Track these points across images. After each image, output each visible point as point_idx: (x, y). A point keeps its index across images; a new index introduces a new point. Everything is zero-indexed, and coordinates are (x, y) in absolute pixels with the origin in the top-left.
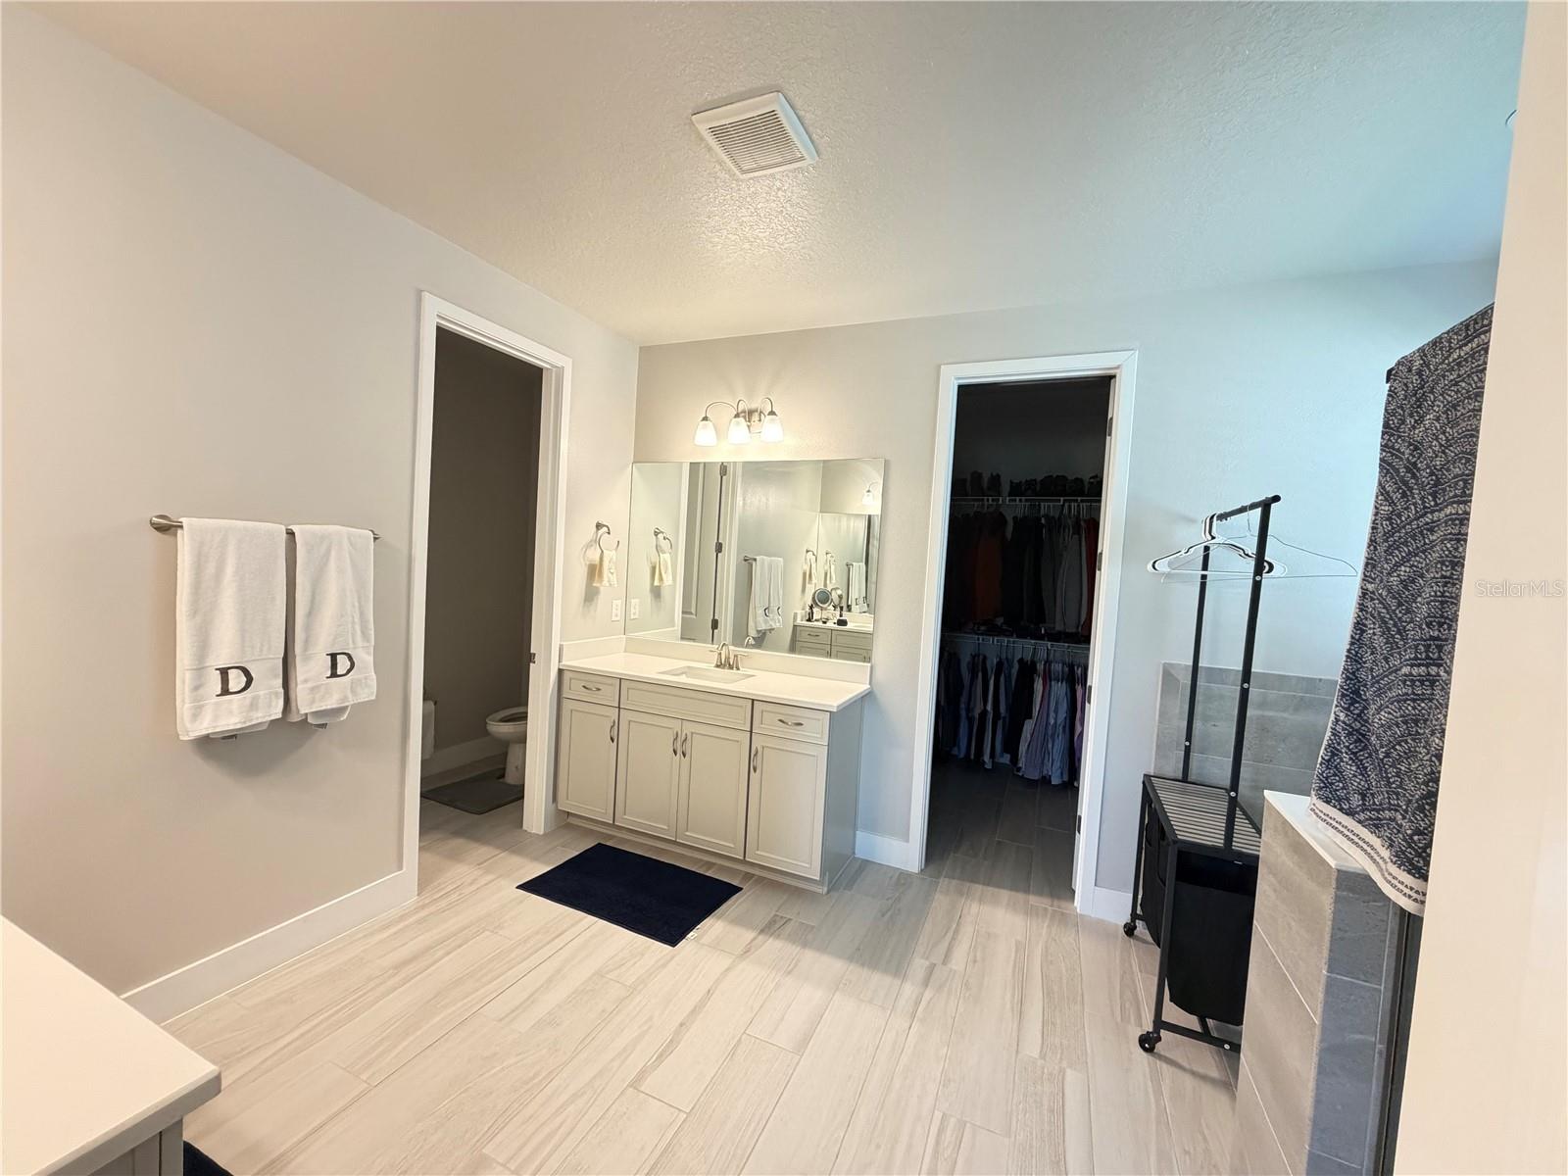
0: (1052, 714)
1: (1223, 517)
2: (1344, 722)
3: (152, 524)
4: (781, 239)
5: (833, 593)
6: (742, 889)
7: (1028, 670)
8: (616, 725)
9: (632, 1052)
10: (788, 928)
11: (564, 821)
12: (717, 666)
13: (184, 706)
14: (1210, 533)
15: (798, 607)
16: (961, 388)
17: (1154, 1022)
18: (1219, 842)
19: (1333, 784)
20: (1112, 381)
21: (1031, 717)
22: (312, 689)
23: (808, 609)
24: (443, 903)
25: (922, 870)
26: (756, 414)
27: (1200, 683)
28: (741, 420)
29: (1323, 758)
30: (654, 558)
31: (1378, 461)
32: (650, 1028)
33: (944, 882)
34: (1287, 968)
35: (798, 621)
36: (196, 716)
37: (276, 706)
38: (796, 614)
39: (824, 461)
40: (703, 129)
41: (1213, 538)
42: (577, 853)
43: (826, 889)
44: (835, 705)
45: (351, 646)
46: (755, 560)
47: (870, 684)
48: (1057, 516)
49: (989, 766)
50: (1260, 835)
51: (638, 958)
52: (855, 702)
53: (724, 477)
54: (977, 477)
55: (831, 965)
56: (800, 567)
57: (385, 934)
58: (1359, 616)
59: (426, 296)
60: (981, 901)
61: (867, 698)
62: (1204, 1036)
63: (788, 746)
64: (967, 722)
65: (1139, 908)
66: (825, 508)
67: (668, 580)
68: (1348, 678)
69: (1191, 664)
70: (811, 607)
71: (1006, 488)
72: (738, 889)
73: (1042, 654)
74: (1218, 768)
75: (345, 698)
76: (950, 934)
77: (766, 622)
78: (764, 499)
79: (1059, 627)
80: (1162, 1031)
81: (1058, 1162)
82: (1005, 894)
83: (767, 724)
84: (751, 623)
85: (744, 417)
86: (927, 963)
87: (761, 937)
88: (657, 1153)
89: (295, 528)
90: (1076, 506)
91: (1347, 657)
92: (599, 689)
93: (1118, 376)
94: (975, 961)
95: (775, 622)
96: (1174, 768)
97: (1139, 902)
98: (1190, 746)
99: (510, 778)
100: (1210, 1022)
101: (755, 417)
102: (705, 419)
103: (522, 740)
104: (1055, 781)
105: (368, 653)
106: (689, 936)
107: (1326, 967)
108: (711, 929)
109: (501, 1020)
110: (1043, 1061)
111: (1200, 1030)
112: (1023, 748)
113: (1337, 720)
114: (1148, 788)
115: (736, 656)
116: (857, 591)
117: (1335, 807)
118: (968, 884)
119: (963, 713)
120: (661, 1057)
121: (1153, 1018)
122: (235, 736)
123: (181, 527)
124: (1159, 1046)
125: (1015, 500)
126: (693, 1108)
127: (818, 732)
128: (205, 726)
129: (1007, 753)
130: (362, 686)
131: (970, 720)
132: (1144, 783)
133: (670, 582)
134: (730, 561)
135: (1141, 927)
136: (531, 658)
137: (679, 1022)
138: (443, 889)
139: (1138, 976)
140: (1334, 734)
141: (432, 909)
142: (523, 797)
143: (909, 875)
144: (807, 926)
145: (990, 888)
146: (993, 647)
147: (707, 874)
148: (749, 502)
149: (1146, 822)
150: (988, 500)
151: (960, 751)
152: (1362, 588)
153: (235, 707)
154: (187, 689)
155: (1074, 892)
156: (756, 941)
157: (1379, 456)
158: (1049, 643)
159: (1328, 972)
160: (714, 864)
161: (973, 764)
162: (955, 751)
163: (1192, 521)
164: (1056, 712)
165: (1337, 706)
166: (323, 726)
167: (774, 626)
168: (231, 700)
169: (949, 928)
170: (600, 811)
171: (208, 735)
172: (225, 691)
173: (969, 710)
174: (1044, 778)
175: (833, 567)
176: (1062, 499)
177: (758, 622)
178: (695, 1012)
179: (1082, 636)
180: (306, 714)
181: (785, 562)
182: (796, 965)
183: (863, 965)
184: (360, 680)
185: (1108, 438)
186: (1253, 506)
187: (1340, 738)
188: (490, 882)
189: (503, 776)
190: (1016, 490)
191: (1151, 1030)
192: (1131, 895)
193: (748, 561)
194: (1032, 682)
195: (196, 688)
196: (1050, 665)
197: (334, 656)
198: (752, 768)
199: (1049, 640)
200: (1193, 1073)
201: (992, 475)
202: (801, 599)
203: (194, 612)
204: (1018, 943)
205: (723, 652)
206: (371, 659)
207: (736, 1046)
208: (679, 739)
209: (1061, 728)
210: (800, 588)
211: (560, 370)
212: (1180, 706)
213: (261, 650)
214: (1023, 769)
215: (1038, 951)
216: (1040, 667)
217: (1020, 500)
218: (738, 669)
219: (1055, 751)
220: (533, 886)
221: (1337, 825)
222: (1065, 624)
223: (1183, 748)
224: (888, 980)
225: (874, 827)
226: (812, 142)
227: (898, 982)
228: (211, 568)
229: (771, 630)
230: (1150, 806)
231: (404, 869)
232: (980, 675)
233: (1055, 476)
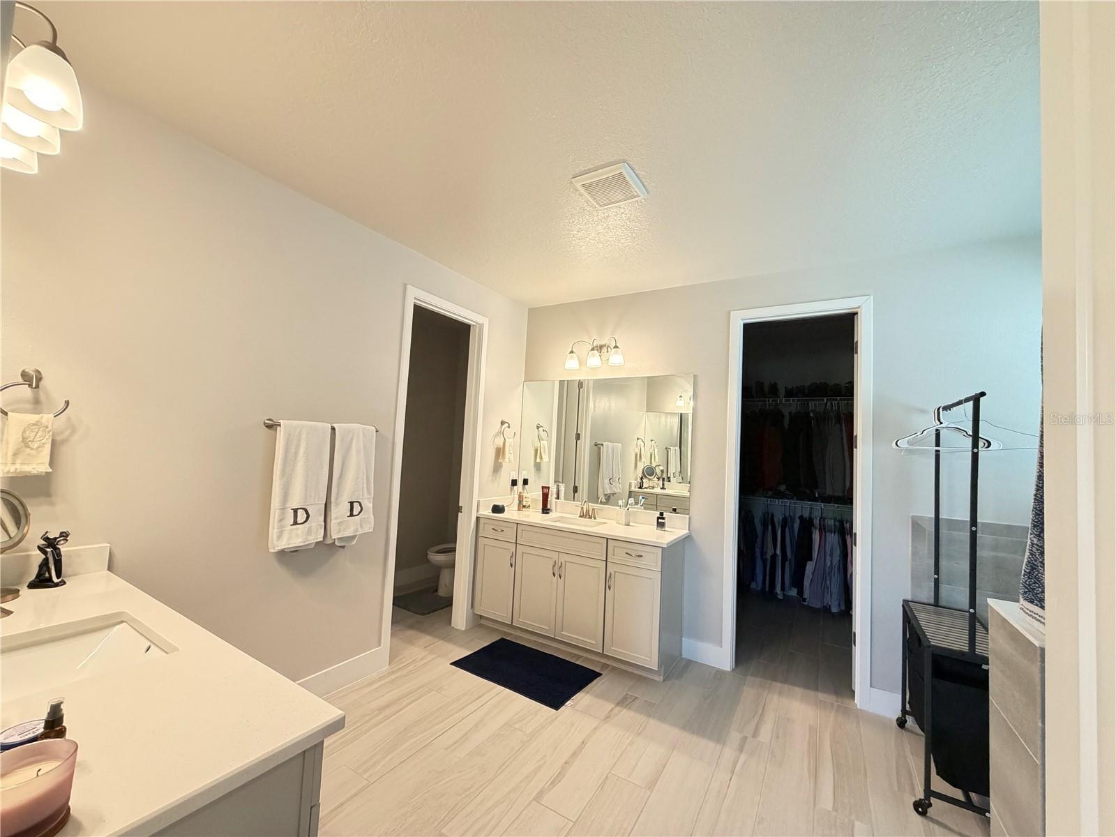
0: (828, 558)
1: (947, 408)
2: (1037, 545)
3: (264, 424)
4: (623, 241)
5: (657, 468)
6: (601, 674)
7: (807, 525)
8: (514, 555)
9: (534, 777)
10: (637, 703)
11: (479, 621)
12: (581, 516)
13: (273, 531)
14: (939, 421)
15: (632, 478)
16: (746, 326)
17: (925, 791)
18: (966, 649)
19: (1034, 589)
20: (855, 316)
21: (811, 559)
22: (339, 524)
23: (639, 480)
24: (405, 672)
25: (733, 670)
26: (605, 348)
27: (943, 531)
28: (596, 351)
29: (1025, 571)
30: (537, 444)
32: (545, 763)
33: (751, 679)
34: (1016, 728)
35: (633, 489)
36: (279, 537)
37: (320, 533)
38: (630, 483)
39: (648, 377)
40: (578, 185)
41: (941, 423)
42: (488, 644)
43: (662, 677)
44: (666, 542)
45: (361, 497)
46: (602, 445)
47: (689, 530)
48: (822, 411)
49: (780, 597)
50: (988, 632)
51: (533, 716)
52: (678, 542)
53: (581, 390)
54: (760, 385)
55: (670, 732)
56: (633, 450)
59: (409, 287)
60: (780, 694)
61: (687, 539)
62: (968, 805)
63: (632, 571)
64: (761, 563)
65: (908, 706)
66: (649, 409)
67: (545, 458)
68: (1037, 514)
69: (933, 516)
70: (642, 479)
71: (782, 392)
72: (599, 675)
73: (817, 514)
74: (957, 594)
75: (357, 530)
76: (756, 719)
77: (611, 488)
78: (608, 404)
79: (829, 492)
80: (932, 798)
82: (799, 691)
83: (618, 555)
84: (600, 490)
85: (597, 350)
86: (741, 735)
87: (617, 708)
89: (335, 426)
90: (835, 404)
91: (1035, 499)
92: (502, 531)
93: (859, 314)
94: (778, 737)
95: (617, 489)
96: (926, 595)
97: (907, 700)
98: (938, 578)
99: (442, 592)
100: (973, 795)
101: (604, 350)
102: (572, 352)
103: (452, 566)
104: (834, 610)
105: (370, 502)
106: (566, 704)
107: (1040, 720)
108: (582, 700)
109: (446, 749)
110: (835, 813)
111: (964, 800)
112: (806, 583)
113: (1033, 544)
114: (907, 610)
115: (594, 509)
116: (674, 468)
117: (1037, 605)
118: (769, 682)
119: (758, 555)
120: (554, 783)
121: (923, 788)
122: (296, 551)
123: (280, 425)
124: (930, 811)
125: (790, 400)
126: (578, 819)
127: (653, 562)
128: (283, 544)
129: (795, 587)
130: (364, 524)
131: (764, 561)
132: (903, 606)
133: (547, 460)
134: (586, 445)
135: (910, 721)
136: (459, 509)
137: (564, 761)
138: (403, 662)
139: (910, 757)
140: (1031, 554)
141: (398, 674)
142: (452, 605)
143: (723, 672)
144: (650, 703)
145: (786, 685)
146: (779, 507)
147: (577, 663)
148: (598, 406)
149: (908, 636)
150: (769, 401)
151: (756, 586)
152: (1040, 452)
153: (299, 532)
154: (276, 522)
155: (854, 692)
156: (614, 711)
158: (822, 504)
160: (582, 656)
161: (768, 594)
162: (753, 585)
163: (923, 411)
164: (831, 556)
165: (1031, 534)
166: (343, 547)
167: (616, 491)
168: (298, 528)
169: (756, 713)
170: (503, 615)
171: (284, 549)
172: (295, 523)
173: (763, 554)
174: (825, 607)
175: (656, 450)
176: (825, 398)
177: (605, 487)
178: (574, 754)
179: (847, 498)
180: (334, 539)
181: (622, 445)
182: (644, 729)
183: (693, 733)
184: (365, 519)
185: (855, 355)
186: (967, 400)
187: (1035, 556)
188: (434, 659)
189: (436, 590)
190: (790, 393)
191: (923, 798)
192: (901, 697)
193: (598, 446)
194: (811, 533)
195: (281, 520)
196: (824, 520)
197: (352, 503)
198: (607, 587)
199: (822, 502)
201: (770, 383)
202: (634, 472)
203: (283, 474)
204: (810, 727)
205: (585, 507)
206: (372, 505)
207: (604, 782)
208: (556, 565)
209: (836, 568)
210: (633, 466)
211: (481, 326)
212: (927, 548)
213: (315, 499)
214: (808, 600)
215: (827, 735)
216: (816, 522)
217: (794, 401)
218: (595, 518)
219: (832, 585)
220: (459, 664)
221: (1039, 618)
222: (833, 490)
223: (933, 580)
224: (711, 744)
225: (697, 635)
226: (644, 187)
227: (719, 747)
228: (293, 450)
229: (614, 494)
230: (909, 623)
231: (382, 646)
232: (770, 527)
233: (818, 382)
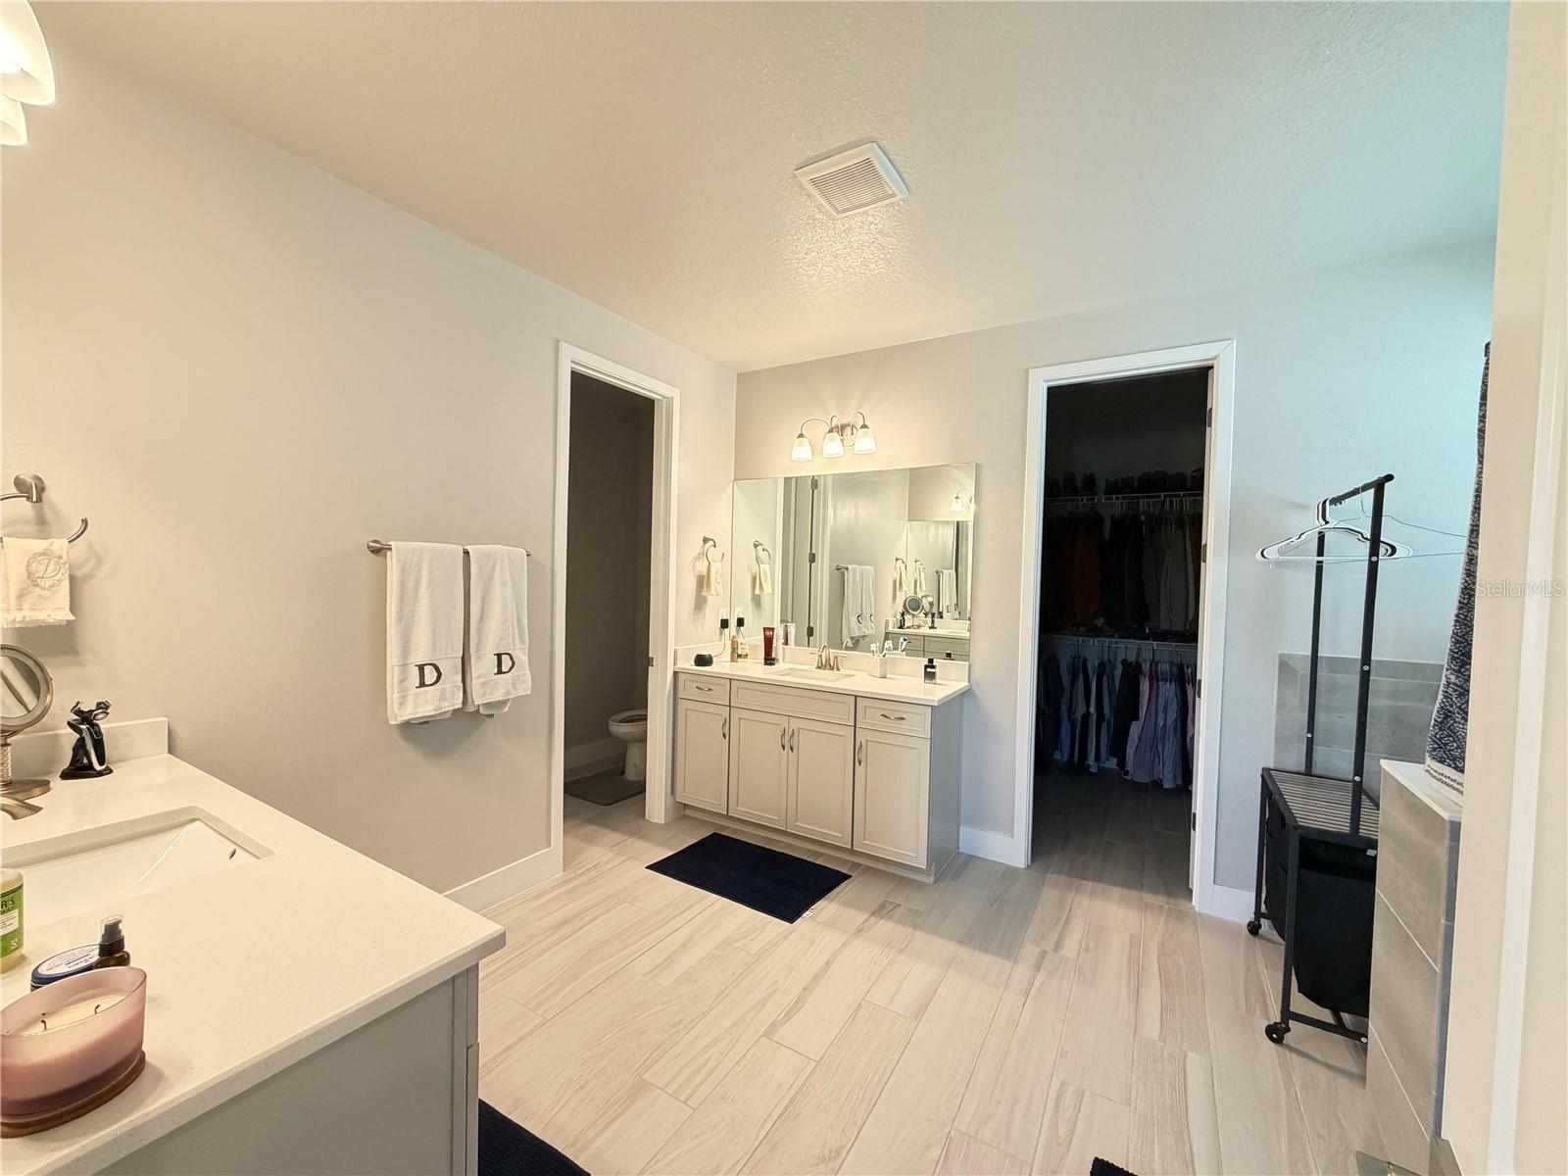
0: (1161, 716)
1: (1336, 501)
2: (1455, 684)
3: (369, 547)
4: (872, 266)
5: (924, 600)
6: (850, 876)
7: (1132, 671)
8: (727, 722)
9: (762, 1008)
10: (899, 911)
11: (682, 812)
12: (818, 667)
13: (393, 695)
14: (1324, 519)
15: (890, 615)
16: (1050, 390)
17: (1281, 1013)
18: (1346, 828)
19: (1447, 744)
20: (1210, 372)
21: (1137, 719)
22: (483, 684)
23: (899, 617)
24: (585, 879)
25: (1028, 866)
26: (849, 428)
27: (1322, 673)
28: (835, 434)
29: (1435, 720)
30: (755, 569)
31: (1477, 432)
32: (777, 989)
33: (1051, 877)
34: (1408, 926)
35: (890, 629)
36: (401, 704)
37: (458, 698)
38: (887, 622)
39: (911, 469)
40: (805, 181)
41: (1327, 523)
42: (696, 841)
43: (932, 879)
44: (937, 699)
45: (512, 647)
46: (847, 569)
47: (969, 682)
48: (1158, 512)
49: (1094, 769)
50: (1378, 807)
51: (760, 932)
52: (953, 699)
53: (815, 491)
54: (1070, 479)
55: (946, 947)
56: (890, 575)
57: (538, 903)
58: (1466, 582)
59: (563, 345)
60: (1092, 897)
61: (966, 694)
62: (1339, 1028)
63: (900, 741)
64: (1069, 724)
65: (1263, 906)
66: (913, 517)
67: (767, 588)
68: (1457, 642)
69: (1309, 653)
70: (903, 615)
71: (1101, 487)
72: (846, 877)
73: (1147, 655)
74: (1338, 758)
75: (508, 693)
76: (1059, 928)
77: (860, 629)
78: (854, 511)
79: (1165, 626)
80: (1290, 1021)
81: (1181, 1133)
82: (1117, 891)
83: (870, 718)
84: (845, 631)
85: (838, 432)
86: (1038, 949)
87: (873, 919)
88: (793, 1092)
89: (468, 548)
90: (1177, 501)
91: (1456, 621)
92: (710, 690)
93: (1215, 367)
94: (1087, 950)
95: (868, 629)
96: (1295, 760)
97: (1263, 900)
98: (1312, 738)
99: (631, 775)
100: (1346, 1016)
101: (848, 431)
102: (801, 436)
103: (643, 740)
104: (1168, 785)
105: (525, 655)
106: (804, 915)
107: (1444, 915)
108: (824, 910)
110: (1162, 1044)
111: (1333, 1023)
112: (1130, 750)
113: (1448, 683)
114: (1267, 780)
115: (836, 658)
116: (948, 599)
117: (1449, 766)
118: (1077, 880)
119: (1064, 715)
120: (789, 1014)
121: (1280, 1010)
122: (427, 723)
123: (390, 549)
124: (1288, 1037)
125: (1112, 498)
126: (822, 1058)
127: (920, 726)
128: (408, 713)
129: (1114, 756)
130: (520, 683)
131: (1072, 722)
132: (1262, 776)
133: (770, 591)
134: (824, 569)
135: (1265, 925)
136: (649, 662)
137: (802, 987)
138: (582, 868)
139: (1264, 972)
140: (1445, 697)
141: (577, 882)
142: (645, 791)
143: (1015, 870)
144: (917, 911)
145: (1101, 885)
146: (1092, 649)
147: (817, 862)
148: (839, 514)
149: (1267, 815)
150: (1082, 500)
151: (1060, 756)
152: (1468, 554)
153: (429, 696)
154: (395, 683)
155: (1191, 890)
156: (868, 923)
157: (1477, 426)
158: (1155, 643)
159: (1446, 920)
160: (823, 853)
161: (1077, 767)
162: (1057, 756)
163: (1303, 507)
164: (1165, 713)
165: (1448, 670)
166: (491, 716)
167: (867, 633)
168: (426, 691)
169: (1059, 920)
170: (713, 802)
171: (410, 719)
172: (422, 684)
173: (1071, 712)
174: (1155, 781)
175: (922, 574)
176: (1162, 494)
177: (851, 628)
178: (816, 978)
179: (1189, 633)
180: (479, 706)
181: (876, 571)
182: (909, 944)
183: (974, 948)
184: (519, 676)
185: (1207, 429)
186: (1365, 488)
187: (1452, 700)
188: (624, 861)
189: (623, 773)
190: (1113, 488)
191: (1279, 1021)
192: (1254, 894)
193: (840, 571)
194: (1138, 683)
195: (402, 681)
196: (1156, 665)
197: (499, 656)
198: (857, 761)
199: (1154, 640)
200: (1328, 1066)
201: (1085, 475)
202: (893, 607)
203: (400, 617)
204: (1132, 937)
205: (824, 654)
206: (527, 658)
207: (856, 1011)
208: (786, 734)
209: (1172, 729)
210: (891, 597)
211: (670, 400)
212: (1300, 698)
213: (447, 651)
214: (1131, 773)
215: (1154, 947)
216: (1146, 667)
217: (1117, 498)
218: (838, 670)
219: (1166, 752)
220: (660, 867)
221: (1451, 783)
222: (1170, 623)
223: (1305, 740)
224: (999, 961)
225: (980, 822)
226: (903, 180)
227: (1008, 965)
228: (411, 584)
229: (864, 637)
230: (1270, 798)
231: (552, 847)
232: (1081, 676)
233: (1155, 472)
